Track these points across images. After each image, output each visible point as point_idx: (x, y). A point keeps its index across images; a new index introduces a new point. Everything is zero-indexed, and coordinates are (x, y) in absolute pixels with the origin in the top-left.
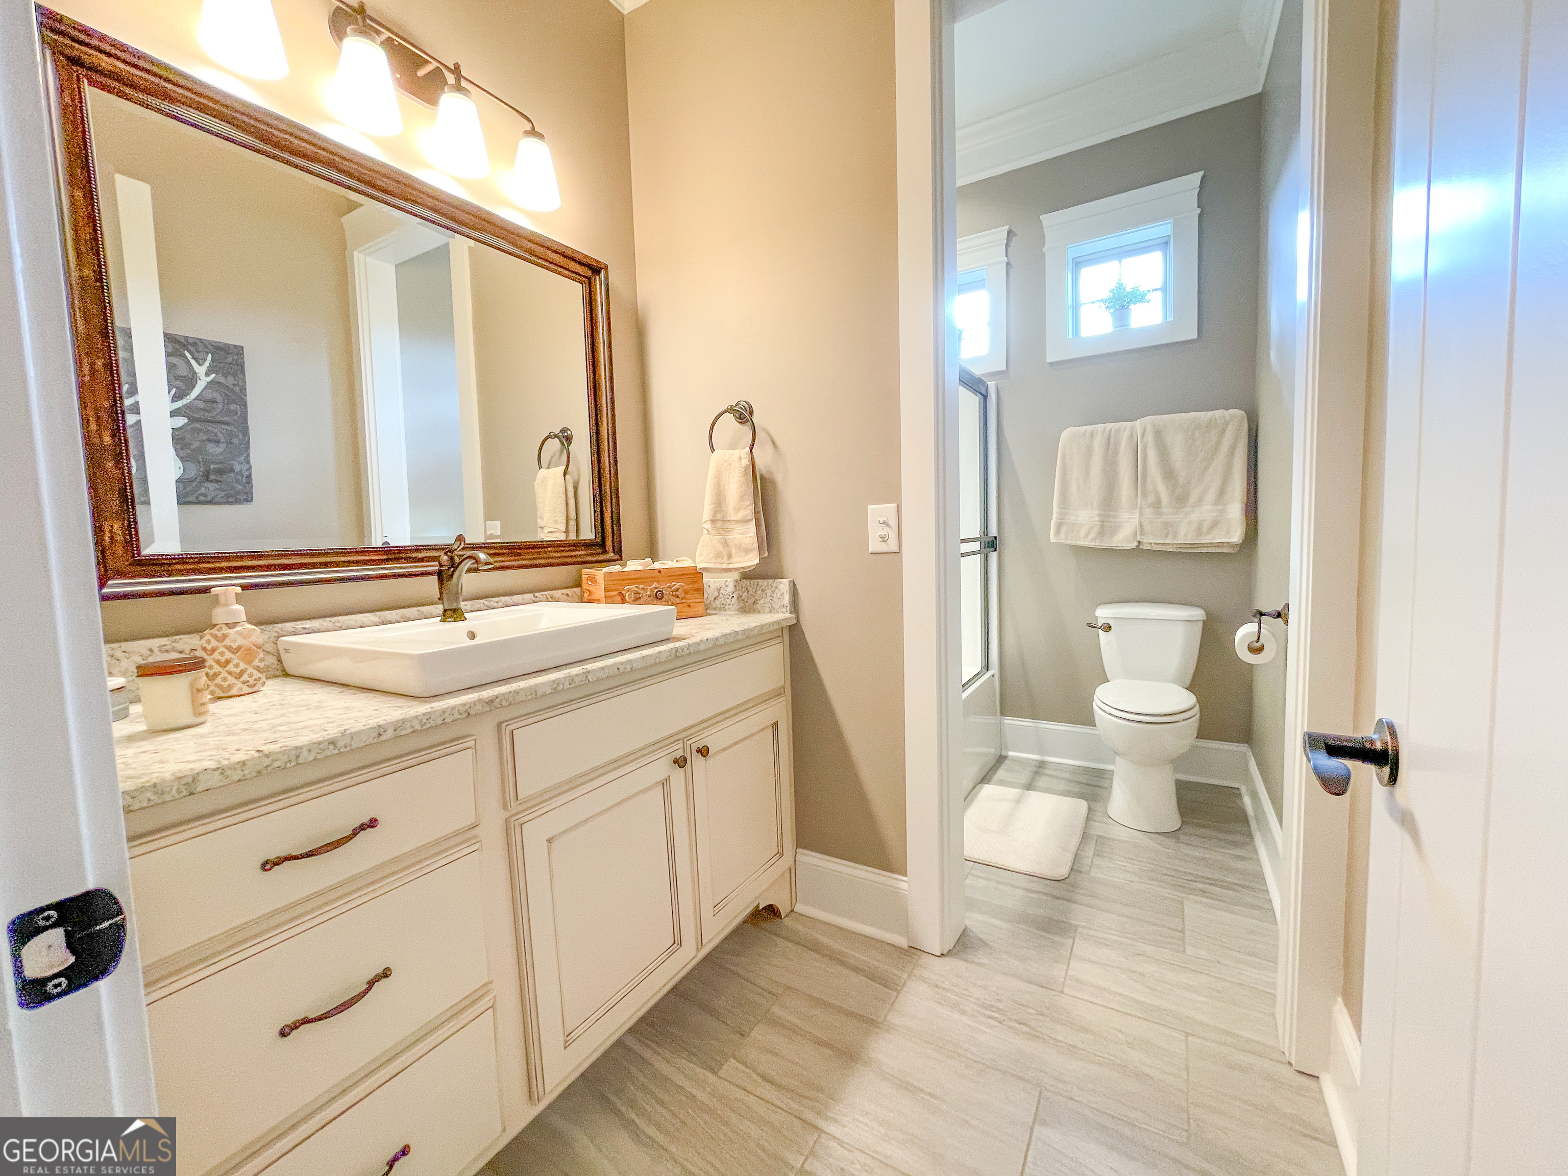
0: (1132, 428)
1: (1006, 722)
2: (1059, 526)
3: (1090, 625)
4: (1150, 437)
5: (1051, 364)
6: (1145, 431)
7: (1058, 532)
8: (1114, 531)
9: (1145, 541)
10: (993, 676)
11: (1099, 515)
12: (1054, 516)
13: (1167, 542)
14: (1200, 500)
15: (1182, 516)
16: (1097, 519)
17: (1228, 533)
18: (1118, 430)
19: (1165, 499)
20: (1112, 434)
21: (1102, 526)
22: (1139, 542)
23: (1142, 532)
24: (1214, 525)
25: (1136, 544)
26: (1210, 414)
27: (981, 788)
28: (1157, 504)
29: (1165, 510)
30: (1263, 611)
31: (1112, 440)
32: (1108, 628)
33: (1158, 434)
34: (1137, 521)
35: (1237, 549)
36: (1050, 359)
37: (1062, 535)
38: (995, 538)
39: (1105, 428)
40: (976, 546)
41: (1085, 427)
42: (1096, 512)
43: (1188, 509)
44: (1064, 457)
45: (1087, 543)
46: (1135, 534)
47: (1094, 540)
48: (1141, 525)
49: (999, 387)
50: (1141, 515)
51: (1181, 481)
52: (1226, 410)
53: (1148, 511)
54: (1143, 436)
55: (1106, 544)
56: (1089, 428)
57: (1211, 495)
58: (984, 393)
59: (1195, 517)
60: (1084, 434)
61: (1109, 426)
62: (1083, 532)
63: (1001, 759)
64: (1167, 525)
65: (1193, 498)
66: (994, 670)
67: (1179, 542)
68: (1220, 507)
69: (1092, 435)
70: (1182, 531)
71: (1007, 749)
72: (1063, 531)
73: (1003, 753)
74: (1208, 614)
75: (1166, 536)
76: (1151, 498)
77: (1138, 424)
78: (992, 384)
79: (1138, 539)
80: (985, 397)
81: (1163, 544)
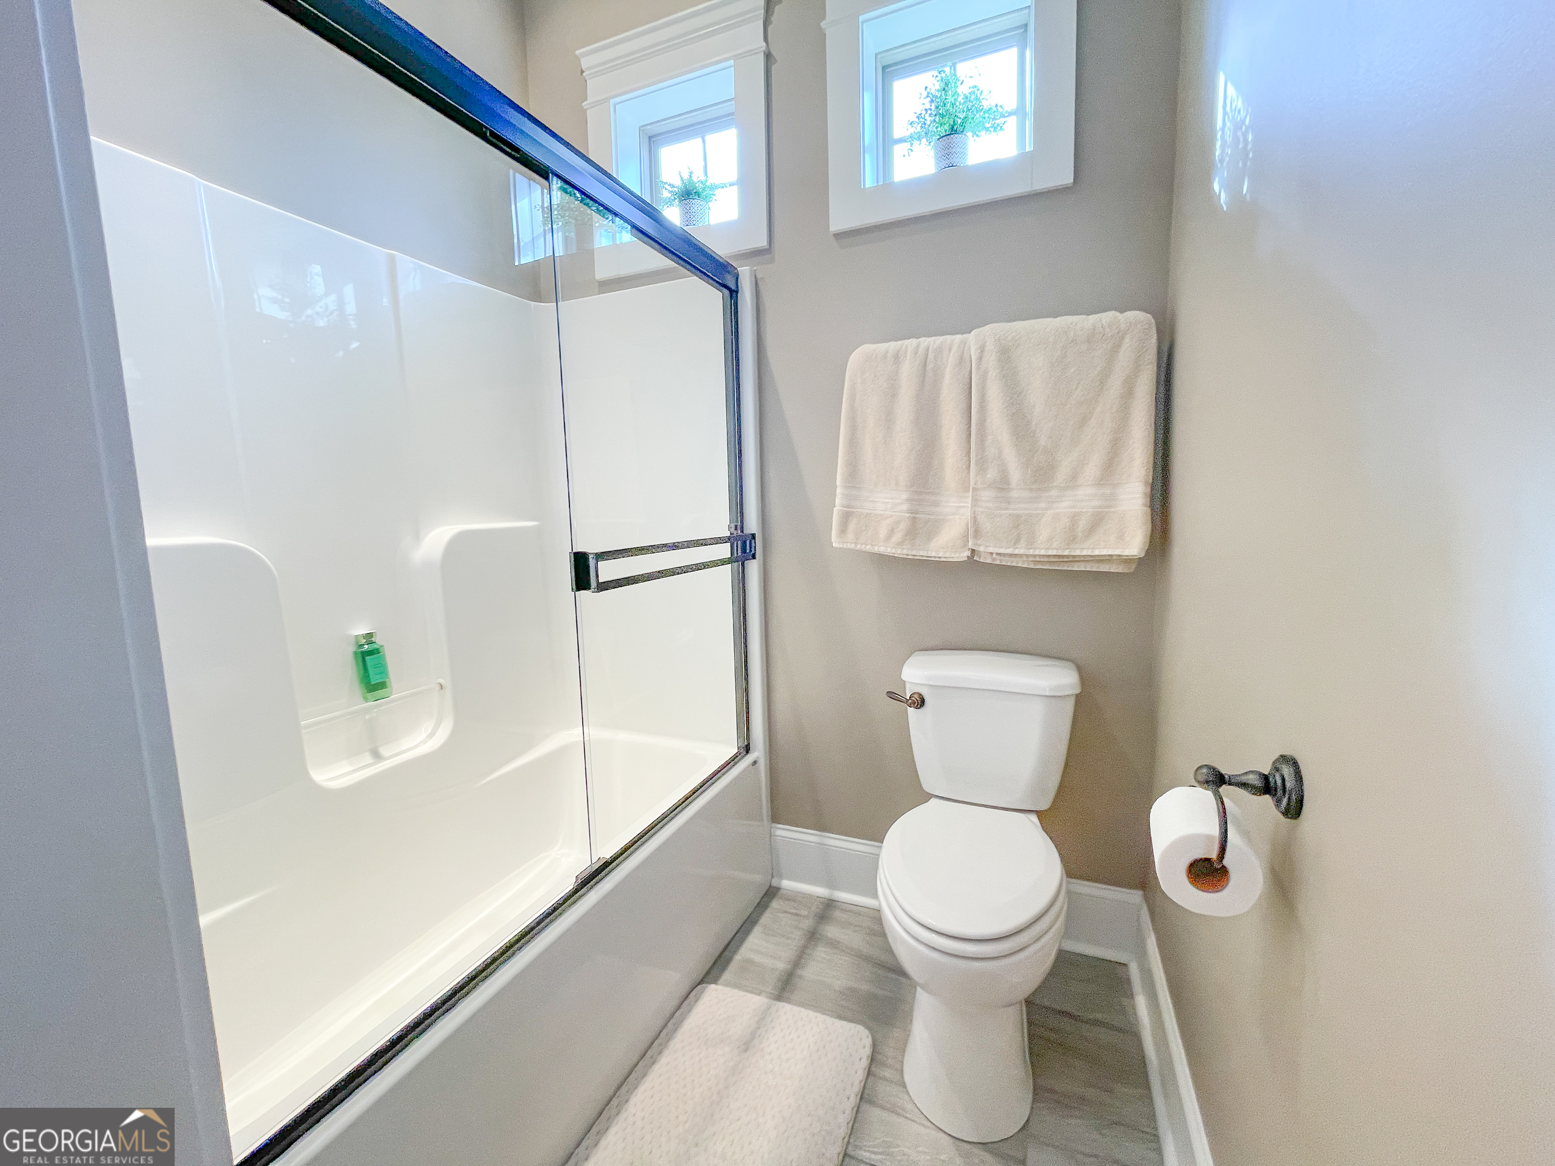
0: (964, 343)
1: (779, 832)
2: (846, 517)
3: (891, 695)
4: (991, 360)
5: (839, 236)
6: (982, 349)
7: (843, 530)
8: (933, 528)
9: (982, 549)
10: (755, 763)
11: (909, 500)
12: (838, 501)
13: (1016, 552)
14: (1073, 479)
15: (1042, 505)
16: (905, 507)
17: (1121, 537)
18: (940, 350)
19: (1015, 475)
20: (931, 356)
21: (914, 520)
22: (973, 551)
23: (977, 533)
24: (1097, 521)
25: (968, 553)
26: (1093, 318)
27: (704, 989)
28: (1002, 485)
29: (1015, 494)
30: (1226, 770)
31: (930, 366)
32: (920, 702)
33: (1005, 354)
34: (968, 513)
35: (1134, 566)
36: (837, 224)
37: (850, 536)
38: (753, 536)
39: (918, 347)
40: (724, 551)
41: (886, 345)
42: (904, 496)
43: (1054, 493)
44: (853, 396)
45: (889, 550)
46: (966, 537)
47: (900, 544)
48: (975, 519)
49: (758, 277)
50: (975, 501)
51: (1043, 441)
52: (1121, 312)
53: (987, 495)
54: (980, 359)
55: (921, 553)
56: (893, 346)
57: (1092, 470)
58: (733, 287)
59: (1064, 507)
60: (885, 357)
61: (925, 341)
62: (883, 532)
63: (771, 893)
64: (1017, 522)
65: (1061, 475)
66: (758, 752)
67: (1037, 552)
68: (1108, 491)
69: (897, 358)
70: (1043, 534)
71: (781, 877)
72: (852, 526)
73: (775, 882)
74: (1084, 678)
75: (1017, 541)
76: (992, 474)
77: (972, 338)
78: (744, 272)
79: (970, 545)
80: (733, 293)
81: (1011, 555)
